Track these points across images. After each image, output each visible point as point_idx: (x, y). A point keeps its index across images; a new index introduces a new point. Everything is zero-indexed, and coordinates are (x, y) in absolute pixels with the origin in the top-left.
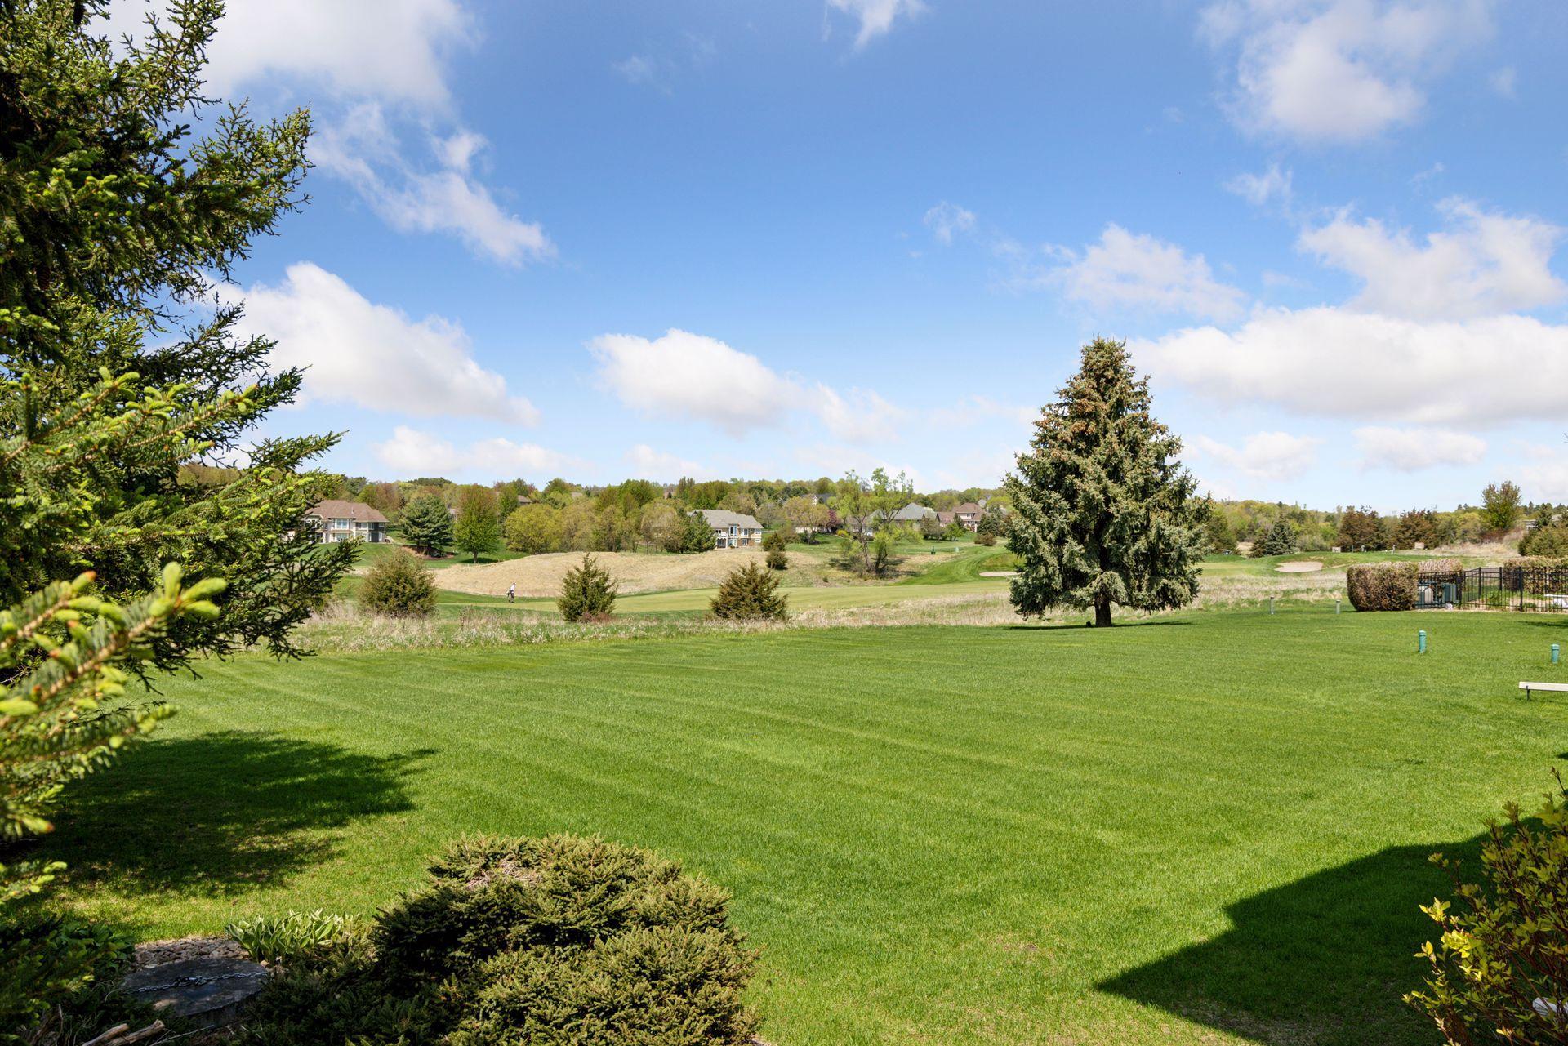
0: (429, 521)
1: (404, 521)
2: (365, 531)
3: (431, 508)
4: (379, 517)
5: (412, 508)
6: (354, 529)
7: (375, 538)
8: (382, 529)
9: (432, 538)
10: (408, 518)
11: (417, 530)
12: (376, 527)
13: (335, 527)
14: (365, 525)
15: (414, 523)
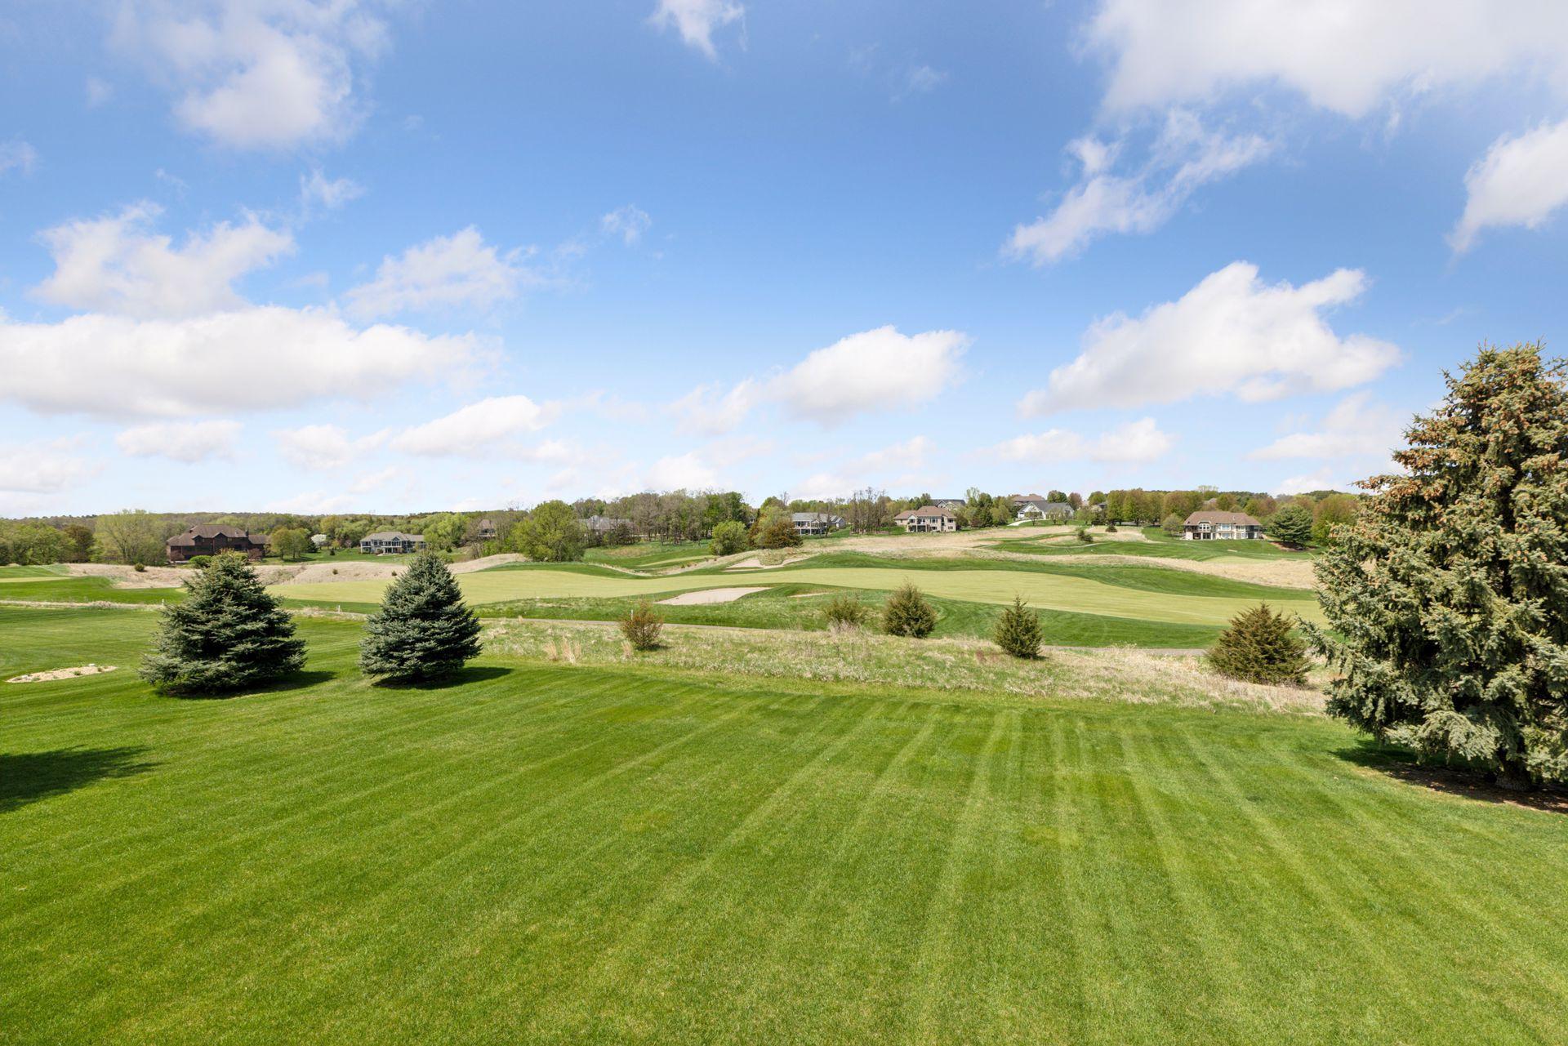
0: (1292, 525)
1: (1273, 524)
2: (1243, 531)
3: (1294, 515)
4: (1254, 521)
5: (1278, 515)
6: (1235, 530)
7: (1251, 536)
8: (1257, 530)
9: (1295, 536)
10: (1275, 522)
11: (1282, 531)
12: (1251, 530)
13: (1221, 529)
14: (1242, 527)
15: (1281, 526)
